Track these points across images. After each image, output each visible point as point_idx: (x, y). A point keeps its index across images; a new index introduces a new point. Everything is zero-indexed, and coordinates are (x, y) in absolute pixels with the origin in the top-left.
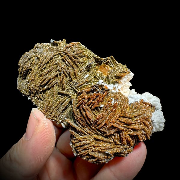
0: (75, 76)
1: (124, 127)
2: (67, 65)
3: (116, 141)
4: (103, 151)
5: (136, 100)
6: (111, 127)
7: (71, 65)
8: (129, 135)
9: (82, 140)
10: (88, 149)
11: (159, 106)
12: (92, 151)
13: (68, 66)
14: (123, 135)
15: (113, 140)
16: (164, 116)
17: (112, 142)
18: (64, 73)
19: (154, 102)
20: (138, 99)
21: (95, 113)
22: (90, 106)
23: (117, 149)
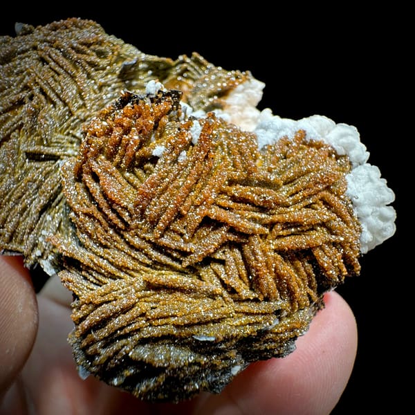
0: (81, 102)
1: (254, 220)
2: (56, 72)
3: (234, 282)
4: (184, 332)
5: (282, 134)
6: (201, 225)
7: (66, 71)
8: (279, 251)
9: (99, 300)
10: (126, 336)
11: (360, 151)
12: (143, 342)
13: (59, 74)
14: (254, 254)
15: (222, 282)
16: (385, 181)
17: (219, 289)
18: (42, 92)
19: (343, 140)
20: (288, 130)
21: (136, 181)
22: (117, 159)
23: (244, 320)
